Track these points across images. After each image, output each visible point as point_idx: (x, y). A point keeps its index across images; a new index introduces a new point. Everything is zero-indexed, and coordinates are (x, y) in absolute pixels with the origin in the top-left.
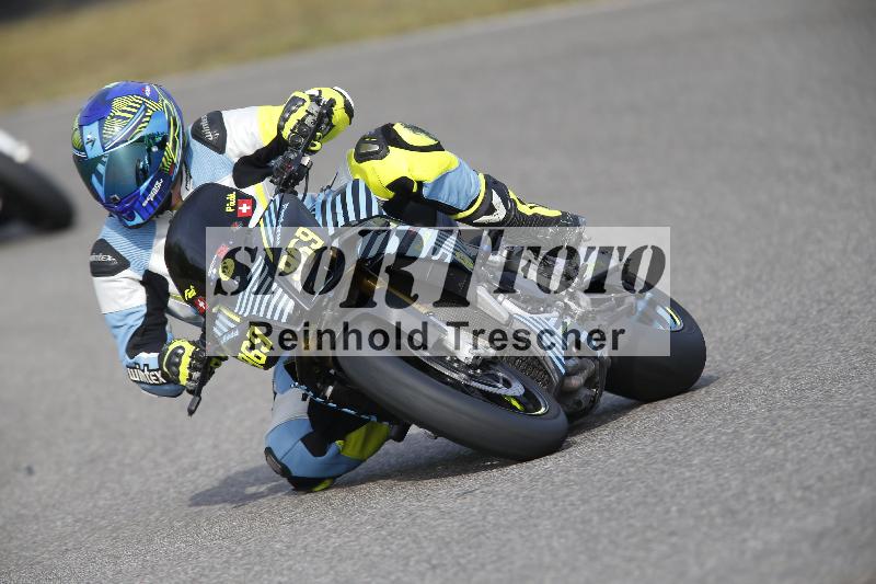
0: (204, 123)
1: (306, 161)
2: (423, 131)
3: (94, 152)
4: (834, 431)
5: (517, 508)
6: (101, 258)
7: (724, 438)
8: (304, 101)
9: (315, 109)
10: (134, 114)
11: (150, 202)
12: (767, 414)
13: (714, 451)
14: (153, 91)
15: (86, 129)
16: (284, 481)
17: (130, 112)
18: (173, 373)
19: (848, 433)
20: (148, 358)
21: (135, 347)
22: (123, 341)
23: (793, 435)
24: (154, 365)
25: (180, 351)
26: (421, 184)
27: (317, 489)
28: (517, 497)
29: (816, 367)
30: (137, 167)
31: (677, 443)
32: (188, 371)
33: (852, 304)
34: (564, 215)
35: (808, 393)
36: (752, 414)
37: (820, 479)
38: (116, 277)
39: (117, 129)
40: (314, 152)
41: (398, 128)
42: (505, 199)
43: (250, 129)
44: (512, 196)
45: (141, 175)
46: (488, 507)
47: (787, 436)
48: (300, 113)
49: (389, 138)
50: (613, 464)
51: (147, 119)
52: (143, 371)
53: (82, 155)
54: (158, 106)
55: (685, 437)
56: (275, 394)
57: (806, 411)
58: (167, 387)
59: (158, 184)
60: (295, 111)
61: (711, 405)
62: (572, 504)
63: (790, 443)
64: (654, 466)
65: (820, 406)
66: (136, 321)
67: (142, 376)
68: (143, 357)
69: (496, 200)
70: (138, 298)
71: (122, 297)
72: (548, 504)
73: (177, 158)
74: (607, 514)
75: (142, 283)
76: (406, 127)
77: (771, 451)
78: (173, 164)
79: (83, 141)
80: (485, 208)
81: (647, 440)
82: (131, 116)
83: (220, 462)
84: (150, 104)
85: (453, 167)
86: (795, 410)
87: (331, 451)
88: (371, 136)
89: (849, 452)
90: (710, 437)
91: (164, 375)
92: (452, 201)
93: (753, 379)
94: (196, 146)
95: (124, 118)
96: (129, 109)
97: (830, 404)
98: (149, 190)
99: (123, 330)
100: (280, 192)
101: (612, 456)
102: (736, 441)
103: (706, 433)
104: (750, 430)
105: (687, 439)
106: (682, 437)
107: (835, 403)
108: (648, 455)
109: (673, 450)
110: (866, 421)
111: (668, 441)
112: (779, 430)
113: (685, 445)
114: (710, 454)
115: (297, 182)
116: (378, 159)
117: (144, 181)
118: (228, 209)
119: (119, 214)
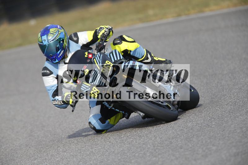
0: (73, 36)
1: (105, 44)
2: (131, 37)
3: (45, 43)
4: (173, 153)
6: (45, 71)
7: (141, 155)
8: (104, 28)
9: (107, 30)
10: (56, 33)
11: (60, 56)
12: (153, 148)
14: (60, 27)
15: (43, 37)
17: (55, 32)
19: (177, 153)
21: (54, 95)
22: (51, 94)
23: (161, 154)
24: (60, 99)
26: (130, 51)
27: (103, 133)
29: (167, 135)
30: (56, 47)
31: (128, 156)
34: (166, 60)
35: (165, 142)
36: (149, 148)
41: (124, 36)
43: (85, 37)
45: (58, 49)
48: (103, 31)
49: (122, 39)
50: (109, 162)
51: (59, 34)
52: (57, 101)
53: (42, 44)
54: (62, 31)
55: (130, 154)
57: (164, 147)
59: (62, 51)
61: (137, 146)
63: (160, 156)
64: (121, 163)
65: (168, 146)
66: (55, 88)
68: (57, 97)
69: (149, 56)
70: (55, 82)
71: (51, 82)
73: (67, 45)
75: (56, 78)
76: (126, 36)
77: (155, 158)
79: (42, 40)
80: (146, 58)
81: (119, 155)
82: (55, 33)
84: (60, 30)
85: (138, 47)
86: (161, 147)
87: (107, 122)
88: (117, 38)
89: (177, 159)
90: (137, 154)
91: (63, 102)
92: (138, 56)
93: (149, 138)
94: (70, 41)
95: (54, 34)
97: (171, 145)
98: (60, 53)
99: (51, 91)
100: (99, 52)
101: (109, 160)
102: (144, 156)
103: (136, 153)
104: (148, 152)
105: (130, 155)
106: (129, 154)
107: (173, 145)
108: (119, 160)
109: (126, 158)
110: (182, 150)
111: (125, 155)
112: (157, 152)
113: (130, 156)
114: (137, 159)
115: (102, 50)
116: (119, 44)
117: (58, 51)
118: (86, 56)
119: (52, 59)
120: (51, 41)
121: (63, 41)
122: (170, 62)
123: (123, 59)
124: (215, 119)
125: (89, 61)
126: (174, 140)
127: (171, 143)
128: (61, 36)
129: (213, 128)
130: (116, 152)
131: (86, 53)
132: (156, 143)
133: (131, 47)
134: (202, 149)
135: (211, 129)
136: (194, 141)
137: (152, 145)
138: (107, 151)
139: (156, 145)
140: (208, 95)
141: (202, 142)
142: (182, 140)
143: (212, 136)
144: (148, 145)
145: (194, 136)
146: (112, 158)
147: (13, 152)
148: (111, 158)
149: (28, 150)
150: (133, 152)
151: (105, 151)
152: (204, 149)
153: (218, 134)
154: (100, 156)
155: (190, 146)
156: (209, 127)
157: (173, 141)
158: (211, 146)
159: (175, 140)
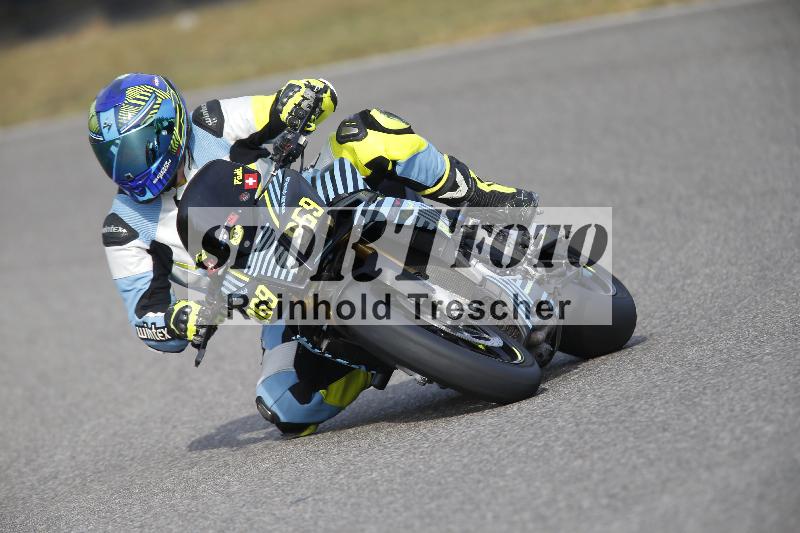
0: (204, 111)
1: (302, 140)
2: (396, 116)
3: (110, 135)
4: (638, 444)
5: (345, 515)
6: (113, 229)
7: (535, 450)
8: (300, 87)
9: (310, 94)
10: (146, 102)
11: (160, 179)
12: (575, 428)
13: (525, 462)
14: (160, 82)
15: (102, 114)
16: (273, 428)
17: (143, 100)
18: (181, 330)
19: (652, 446)
20: (155, 317)
21: (143, 308)
22: (132, 303)
23: (599, 447)
24: (161, 323)
25: (187, 310)
26: (395, 163)
28: (345, 504)
29: (620, 385)
30: (147, 147)
32: (195, 328)
33: (654, 327)
34: (519, 192)
35: (613, 409)
36: (560, 429)
37: (625, 488)
38: (124, 246)
39: (130, 115)
40: (309, 132)
41: (375, 113)
42: (467, 177)
43: (245, 115)
44: (473, 175)
45: (152, 155)
46: (319, 514)
47: (593, 449)
48: (297, 98)
49: (367, 122)
50: (432, 474)
51: (156, 106)
52: (151, 329)
53: (99, 138)
54: (166, 95)
55: (499, 450)
56: (264, 350)
57: (611, 425)
58: (172, 343)
59: (167, 164)
60: (292, 97)
62: (396, 511)
63: (596, 455)
64: (471, 476)
65: (624, 421)
66: (144, 286)
67: (149, 333)
68: (151, 316)
69: (459, 178)
70: (146, 265)
71: (131, 264)
72: (374, 511)
73: (183, 142)
74: (427, 520)
75: (149, 251)
76: (381, 112)
77: (579, 462)
78: (179, 145)
79: (100, 126)
80: (450, 185)
82: (143, 103)
83: (77, 472)
84: (159, 93)
85: (423, 148)
86: (600, 425)
87: (316, 399)
88: (350, 121)
89: (651, 463)
90: (522, 449)
91: (170, 332)
92: (421, 179)
94: (198, 131)
95: (140, 105)
96: (142, 98)
97: (633, 419)
98: (159, 169)
99: (132, 293)
100: (281, 167)
101: (432, 467)
102: (546, 453)
103: (519, 446)
104: (559, 443)
105: (501, 452)
106: (496, 449)
107: (638, 418)
108: (465, 466)
109: (488, 461)
110: (667, 434)
111: (483, 453)
112: (586, 443)
113: (499, 456)
114: (522, 465)
115: (294, 160)
116: (357, 140)
117: (154, 162)
118: (236, 182)
119: (131, 190)
120: (129, 130)
121: (170, 128)
122: (530, 200)
123: (366, 189)
124: (772, 335)
125: (245, 197)
126: (642, 402)
127: (632, 412)
128: (165, 112)
129: (767, 363)
130: (455, 442)
131: (239, 172)
132: (585, 411)
133: (396, 148)
134: (732, 431)
135: (761, 367)
136: (707, 407)
137: (571, 420)
138: (427, 440)
139: (585, 420)
140: (750, 259)
141: (732, 410)
142: (667, 402)
143: (765, 390)
144: (558, 419)
145: (704, 388)
146: (443, 460)
147: (120, 443)
148: (439, 460)
149: (167, 437)
150: (510, 443)
151: (418, 438)
152: (738, 432)
153: (782, 385)
154: (402, 456)
155: (694, 421)
156: (753, 361)
157: (637, 406)
158: (760, 424)
159: (646, 402)
